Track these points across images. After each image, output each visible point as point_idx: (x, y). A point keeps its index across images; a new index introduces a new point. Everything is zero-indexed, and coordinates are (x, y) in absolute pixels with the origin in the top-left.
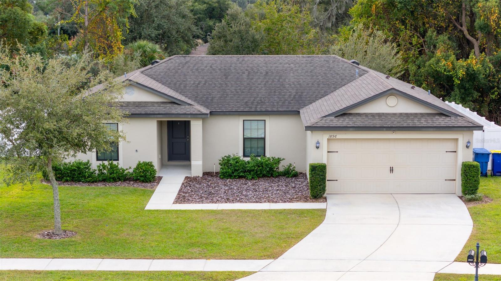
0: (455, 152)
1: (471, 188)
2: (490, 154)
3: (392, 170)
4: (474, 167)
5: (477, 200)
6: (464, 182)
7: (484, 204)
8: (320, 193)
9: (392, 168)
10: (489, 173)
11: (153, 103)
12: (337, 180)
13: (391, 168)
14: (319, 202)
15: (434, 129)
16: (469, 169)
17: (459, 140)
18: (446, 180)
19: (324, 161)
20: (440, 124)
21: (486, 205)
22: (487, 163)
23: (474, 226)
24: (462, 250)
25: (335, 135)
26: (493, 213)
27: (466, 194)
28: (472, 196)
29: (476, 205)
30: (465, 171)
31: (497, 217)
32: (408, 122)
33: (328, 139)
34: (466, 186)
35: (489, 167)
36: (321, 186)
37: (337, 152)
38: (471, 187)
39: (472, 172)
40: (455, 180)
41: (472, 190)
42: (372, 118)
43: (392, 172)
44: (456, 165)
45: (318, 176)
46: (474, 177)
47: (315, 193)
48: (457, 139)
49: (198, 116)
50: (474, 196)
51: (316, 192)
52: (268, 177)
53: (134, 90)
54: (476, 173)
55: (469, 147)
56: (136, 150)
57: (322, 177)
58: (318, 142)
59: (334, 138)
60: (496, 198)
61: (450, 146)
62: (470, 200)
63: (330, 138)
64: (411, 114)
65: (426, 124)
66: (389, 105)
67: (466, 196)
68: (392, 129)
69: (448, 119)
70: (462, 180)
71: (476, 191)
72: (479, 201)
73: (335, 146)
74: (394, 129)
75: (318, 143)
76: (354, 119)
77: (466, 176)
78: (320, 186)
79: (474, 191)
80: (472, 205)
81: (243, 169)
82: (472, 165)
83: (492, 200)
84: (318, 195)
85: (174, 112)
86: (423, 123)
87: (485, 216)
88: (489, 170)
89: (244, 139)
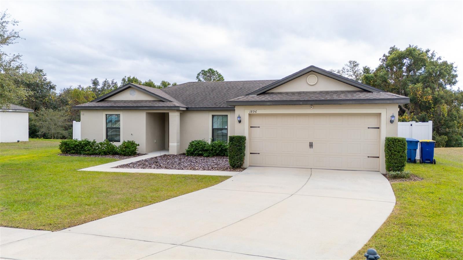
0: (379, 128)
1: (396, 165)
2: (419, 141)
3: (311, 145)
4: (399, 141)
5: (403, 178)
6: (387, 157)
7: (412, 182)
12: (259, 154)
13: (310, 143)
14: (236, 171)
15: (354, 102)
16: (394, 144)
17: (382, 115)
18: (368, 157)
19: (246, 134)
20: (359, 97)
21: (416, 183)
22: (415, 150)
23: (396, 204)
25: (255, 110)
26: (424, 190)
27: (390, 171)
28: (397, 172)
29: (402, 182)
30: (389, 145)
31: (431, 195)
32: (326, 96)
33: (249, 114)
34: (390, 162)
36: (238, 156)
37: (259, 127)
38: (396, 163)
39: (396, 147)
40: (378, 157)
41: (398, 167)
42: (292, 95)
43: (311, 147)
44: (379, 142)
45: (235, 147)
46: (399, 152)
47: (232, 162)
48: (380, 114)
50: (399, 172)
53: (135, 92)
54: (401, 148)
55: (393, 121)
56: (132, 134)
58: (239, 116)
59: (255, 113)
60: (428, 177)
61: (372, 122)
62: (395, 177)
63: (251, 113)
64: (331, 92)
65: (345, 97)
66: (309, 83)
68: (309, 103)
69: (371, 94)
71: (402, 168)
72: (406, 178)
73: (256, 122)
74: (311, 103)
76: (274, 96)
77: (390, 151)
79: (400, 168)
80: (397, 182)
82: (397, 139)
83: (422, 179)
87: (415, 193)
89: (213, 130)
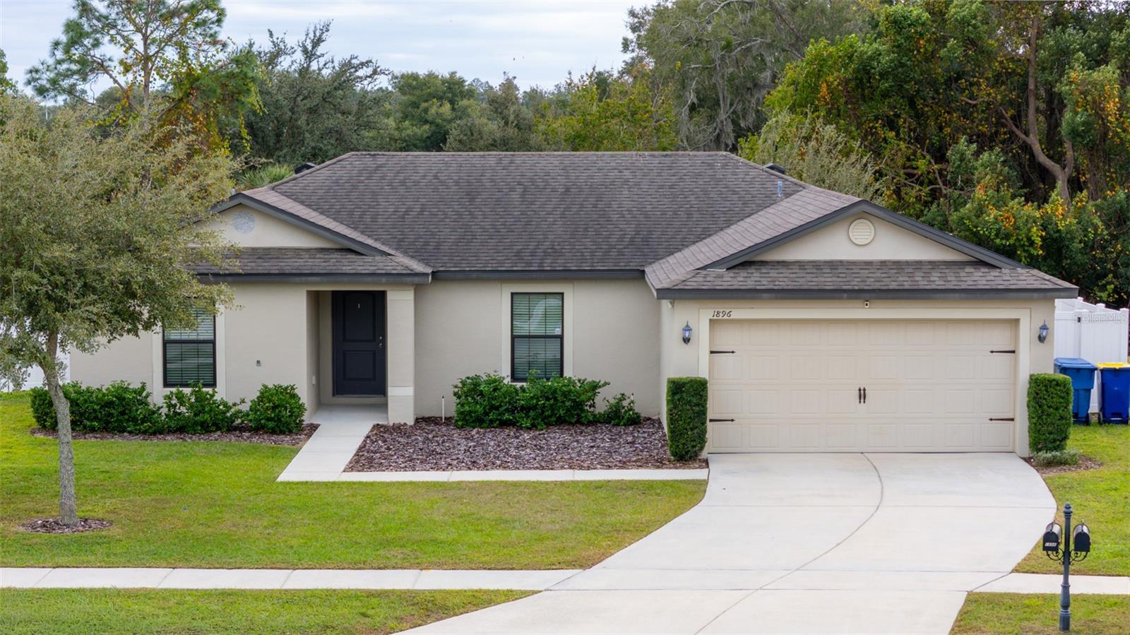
0: (1013, 352)
1: (1052, 436)
2: (1096, 369)
3: (862, 395)
4: (1057, 385)
5: (1065, 464)
6: (1034, 420)
7: (1082, 471)
8: (694, 447)
9: (862, 392)
10: (1094, 419)
11: (297, 252)
12: (732, 420)
13: (860, 390)
14: (690, 468)
15: (963, 295)
16: (1047, 391)
17: (1021, 321)
18: (991, 420)
19: (703, 373)
20: (975, 283)
21: (1088, 474)
22: (1089, 391)
23: (1058, 509)
24: (1032, 551)
25: (727, 311)
26: (1103, 485)
27: (1039, 450)
28: (1053, 453)
29: (1063, 474)
30: (1037, 394)
31: (1113, 493)
32: (901, 279)
33: (711, 320)
34: (1039, 431)
35: (1094, 406)
36: (695, 431)
37: (733, 352)
38: (1050, 433)
39: (1052, 398)
40: (1012, 420)
41: (1055, 441)
42: (815, 271)
43: (862, 401)
44: (1015, 384)
45: (688, 407)
46: (1057, 409)
47: (681, 446)
48: (1017, 321)
49: (403, 279)
50: (1058, 454)
51: (684, 444)
52: (570, 423)
53: (253, 221)
54: (1062, 400)
55: (1045, 338)
56: (258, 362)
57: (697, 409)
58: (687, 326)
59: (726, 317)
60: (1111, 461)
61: (1000, 338)
62: (1049, 464)
63: (715, 317)
64: (908, 263)
65: (943, 283)
66: (853, 240)
67: (1040, 454)
68: (863, 295)
69: (995, 273)
70: (1030, 418)
71: (1063, 443)
72: (1070, 464)
73: (728, 338)
74: (867, 295)
75: (688, 328)
76: (773, 273)
77: (1040, 406)
78: (692, 429)
79: (1058, 443)
80: (1053, 473)
81: (510, 403)
82: (1054, 380)
83: (1101, 464)
84: (687, 453)
85: (347, 269)
86: (936, 281)
87: (1086, 492)
88: (1094, 414)
89: (513, 338)
